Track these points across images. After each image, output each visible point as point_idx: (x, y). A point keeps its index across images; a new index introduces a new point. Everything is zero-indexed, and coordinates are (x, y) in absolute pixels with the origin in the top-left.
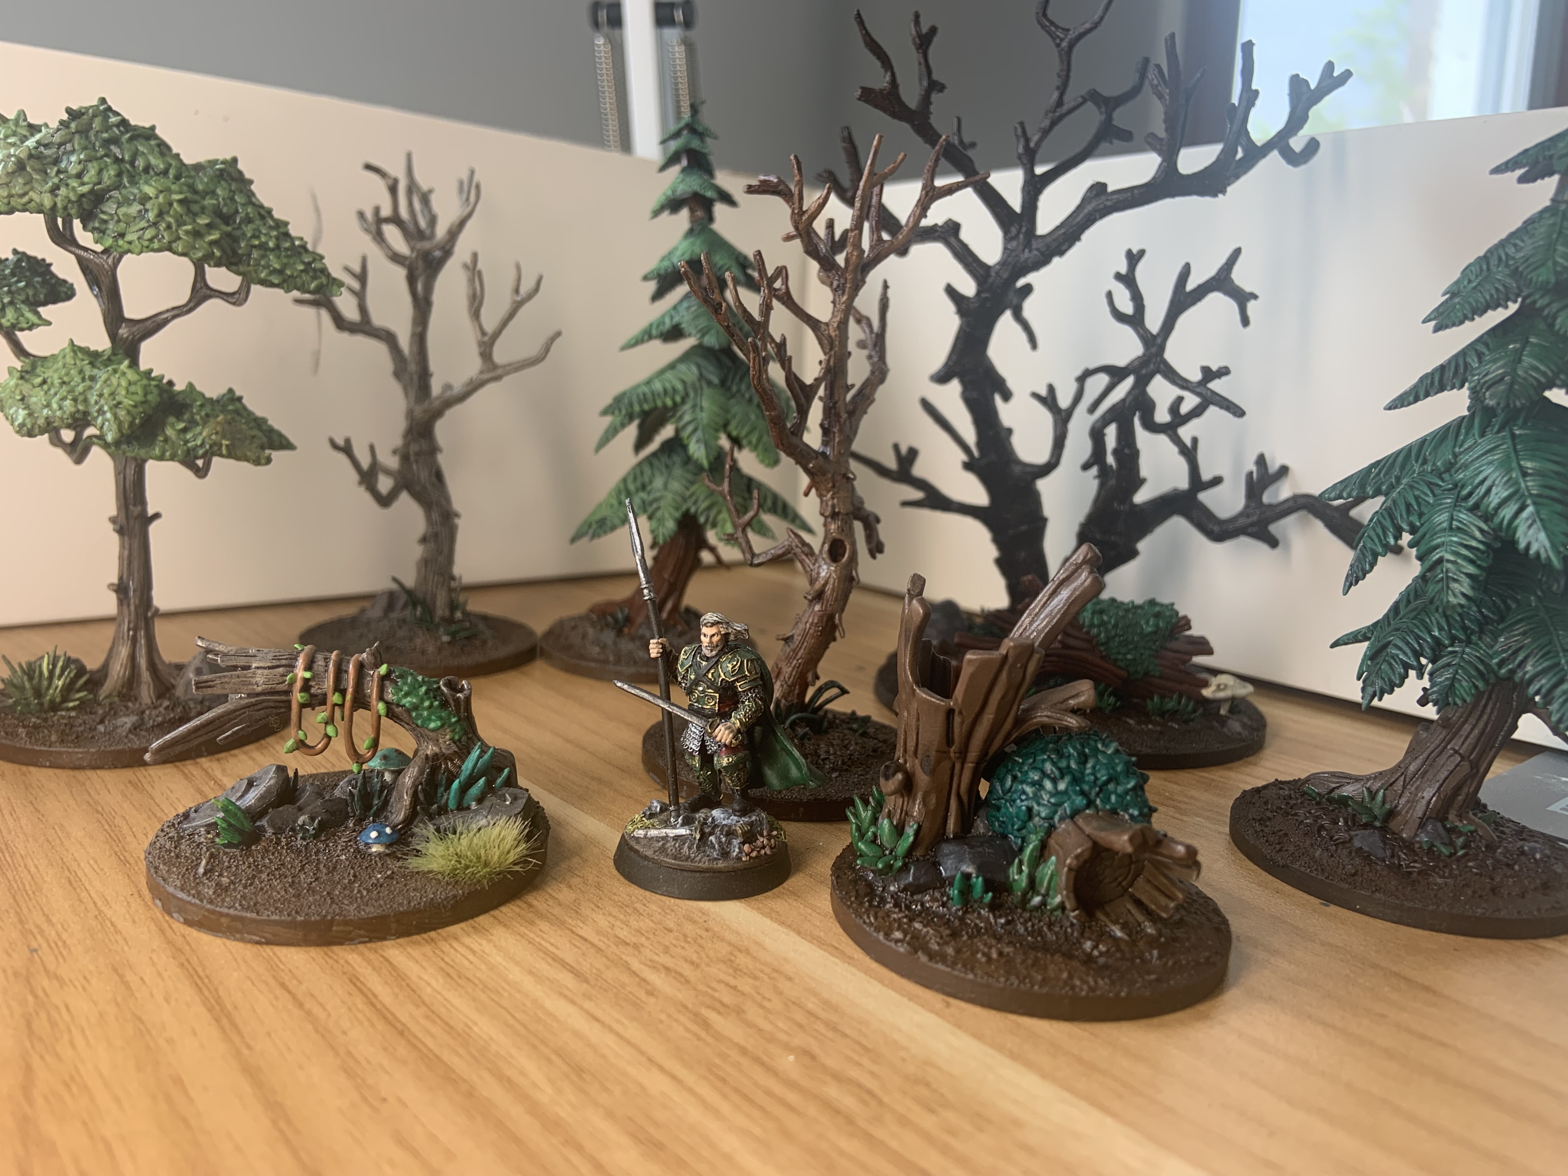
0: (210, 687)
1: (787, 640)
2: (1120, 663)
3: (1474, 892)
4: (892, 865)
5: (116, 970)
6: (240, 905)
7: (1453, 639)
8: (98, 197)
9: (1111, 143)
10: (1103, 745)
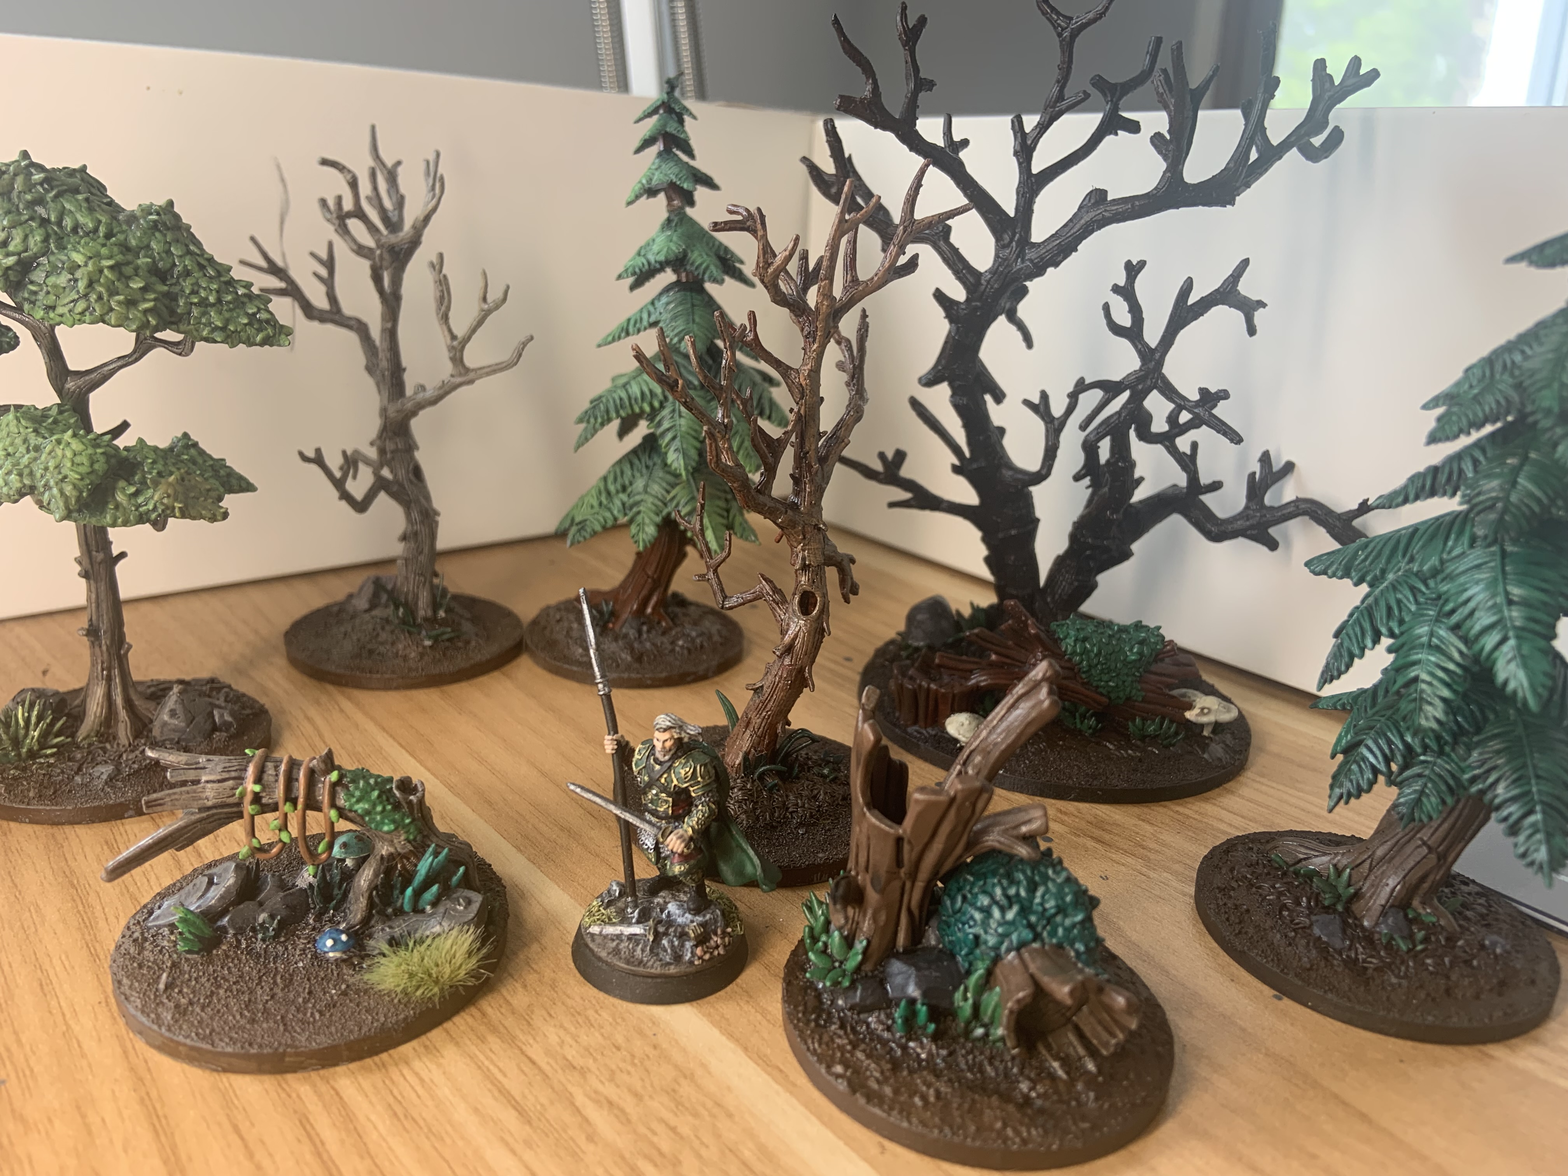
0: (160, 805)
1: (757, 690)
2: (1101, 690)
3: (1428, 995)
4: (840, 983)
5: (78, 1108)
6: (197, 1034)
7: (1426, 748)
8: (25, 266)
9: (1116, 134)
10: (1054, 872)
